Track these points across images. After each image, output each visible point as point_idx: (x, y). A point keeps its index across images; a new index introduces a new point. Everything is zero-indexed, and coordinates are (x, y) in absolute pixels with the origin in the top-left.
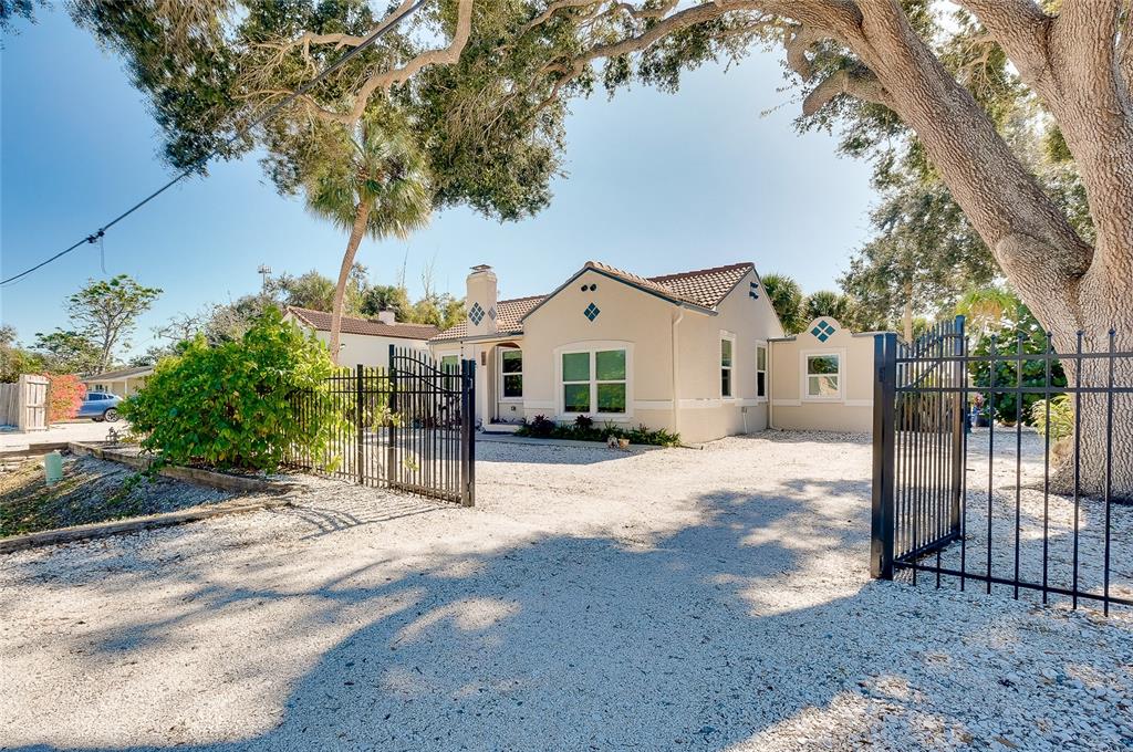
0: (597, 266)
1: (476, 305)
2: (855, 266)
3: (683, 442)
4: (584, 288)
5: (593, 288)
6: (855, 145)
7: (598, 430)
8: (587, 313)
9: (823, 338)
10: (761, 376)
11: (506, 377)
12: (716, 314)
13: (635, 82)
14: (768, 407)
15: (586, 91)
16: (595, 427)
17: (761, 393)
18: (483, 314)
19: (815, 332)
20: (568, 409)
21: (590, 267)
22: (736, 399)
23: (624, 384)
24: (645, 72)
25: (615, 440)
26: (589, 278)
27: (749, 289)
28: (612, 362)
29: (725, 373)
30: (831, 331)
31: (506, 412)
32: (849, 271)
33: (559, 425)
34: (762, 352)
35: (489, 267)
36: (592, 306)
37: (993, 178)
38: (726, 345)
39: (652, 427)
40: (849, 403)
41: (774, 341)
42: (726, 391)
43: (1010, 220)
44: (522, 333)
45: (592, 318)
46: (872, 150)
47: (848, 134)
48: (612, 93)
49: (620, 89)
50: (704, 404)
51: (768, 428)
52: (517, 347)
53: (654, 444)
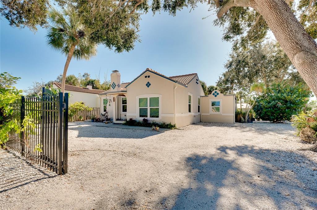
0: (150, 70)
1: (114, 83)
2: (220, 79)
3: (177, 128)
4: (146, 77)
5: (149, 77)
6: (227, 38)
7: (150, 123)
8: (147, 85)
9: (216, 96)
10: (199, 107)
11: (123, 106)
12: (187, 87)
13: (162, 9)
14: (201, 116)
15: (146, 11)
16: (149, 122)
17: (199, 111)
18: (116, 85)
19: (214, 94)
20: (141, 116)
21: (148, 70)
22: (192, 113)
23: (158, 108)
24: (165, 7)
25: (154, 127)
26: (148, 74)
27: (196, 81)
28: (155, 101)
29: (190, 106)
30: (218, 94)
31: (123, 117)
32: (219, 80)
33: (138, 121)
34: (199, 99)
35: (118, 71)
36: (148, 83)
37: (294, 30)
38: (190, 97)
39: (167, 122)
40: (223, 114)
41: (202, 96)
42: (190, 111)
43: (301, 46)
44: (126, 91)
45: (148, 87)
46: (231, 40)
47: (225, 34)
48: (154, 13)
49: (157, 12)
50: (183, 115)
51: (201, 121)
52: (125, 96)
53: (168, 128)
